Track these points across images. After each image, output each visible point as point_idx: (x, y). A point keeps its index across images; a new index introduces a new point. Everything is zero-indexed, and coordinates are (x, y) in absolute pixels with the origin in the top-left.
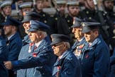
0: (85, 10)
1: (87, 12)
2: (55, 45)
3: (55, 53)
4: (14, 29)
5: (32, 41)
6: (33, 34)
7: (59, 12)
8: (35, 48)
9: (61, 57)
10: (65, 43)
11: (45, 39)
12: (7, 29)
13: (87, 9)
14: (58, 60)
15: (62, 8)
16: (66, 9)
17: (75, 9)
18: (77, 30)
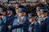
0: (39, 4)
1: (40, 5)
2: (30, 18)
3: (30, 21)
4: (11, 12)
5: (20, 16)
6: (20, 14)
7: (28, 5)
8: (21, 19)
9: (32, 23)
10: (34, 17)
11: (25, 15)
12: (8, 12)
13: (40, 4)
14: (31, 24)
15: (29, 3)
16: (31, 4)
17: (35, 4)
18: (39, 12)
